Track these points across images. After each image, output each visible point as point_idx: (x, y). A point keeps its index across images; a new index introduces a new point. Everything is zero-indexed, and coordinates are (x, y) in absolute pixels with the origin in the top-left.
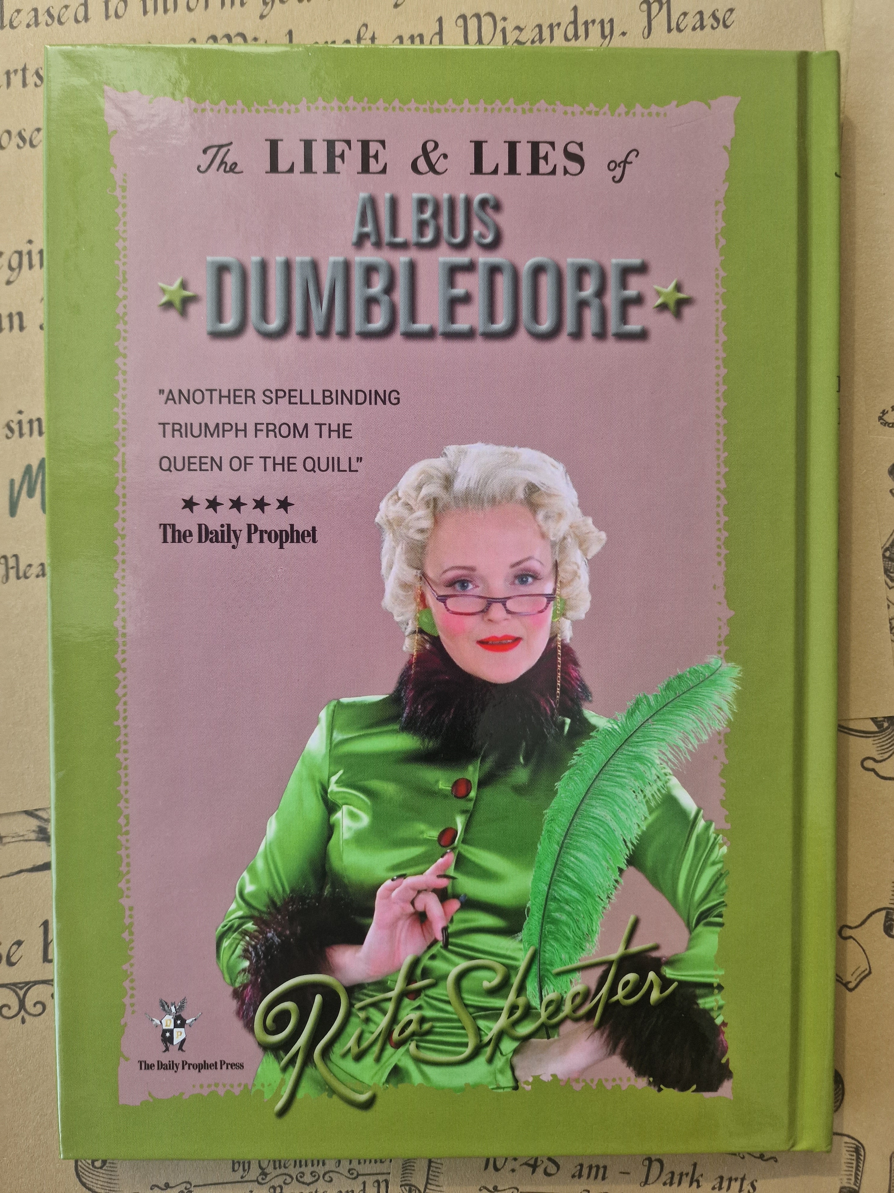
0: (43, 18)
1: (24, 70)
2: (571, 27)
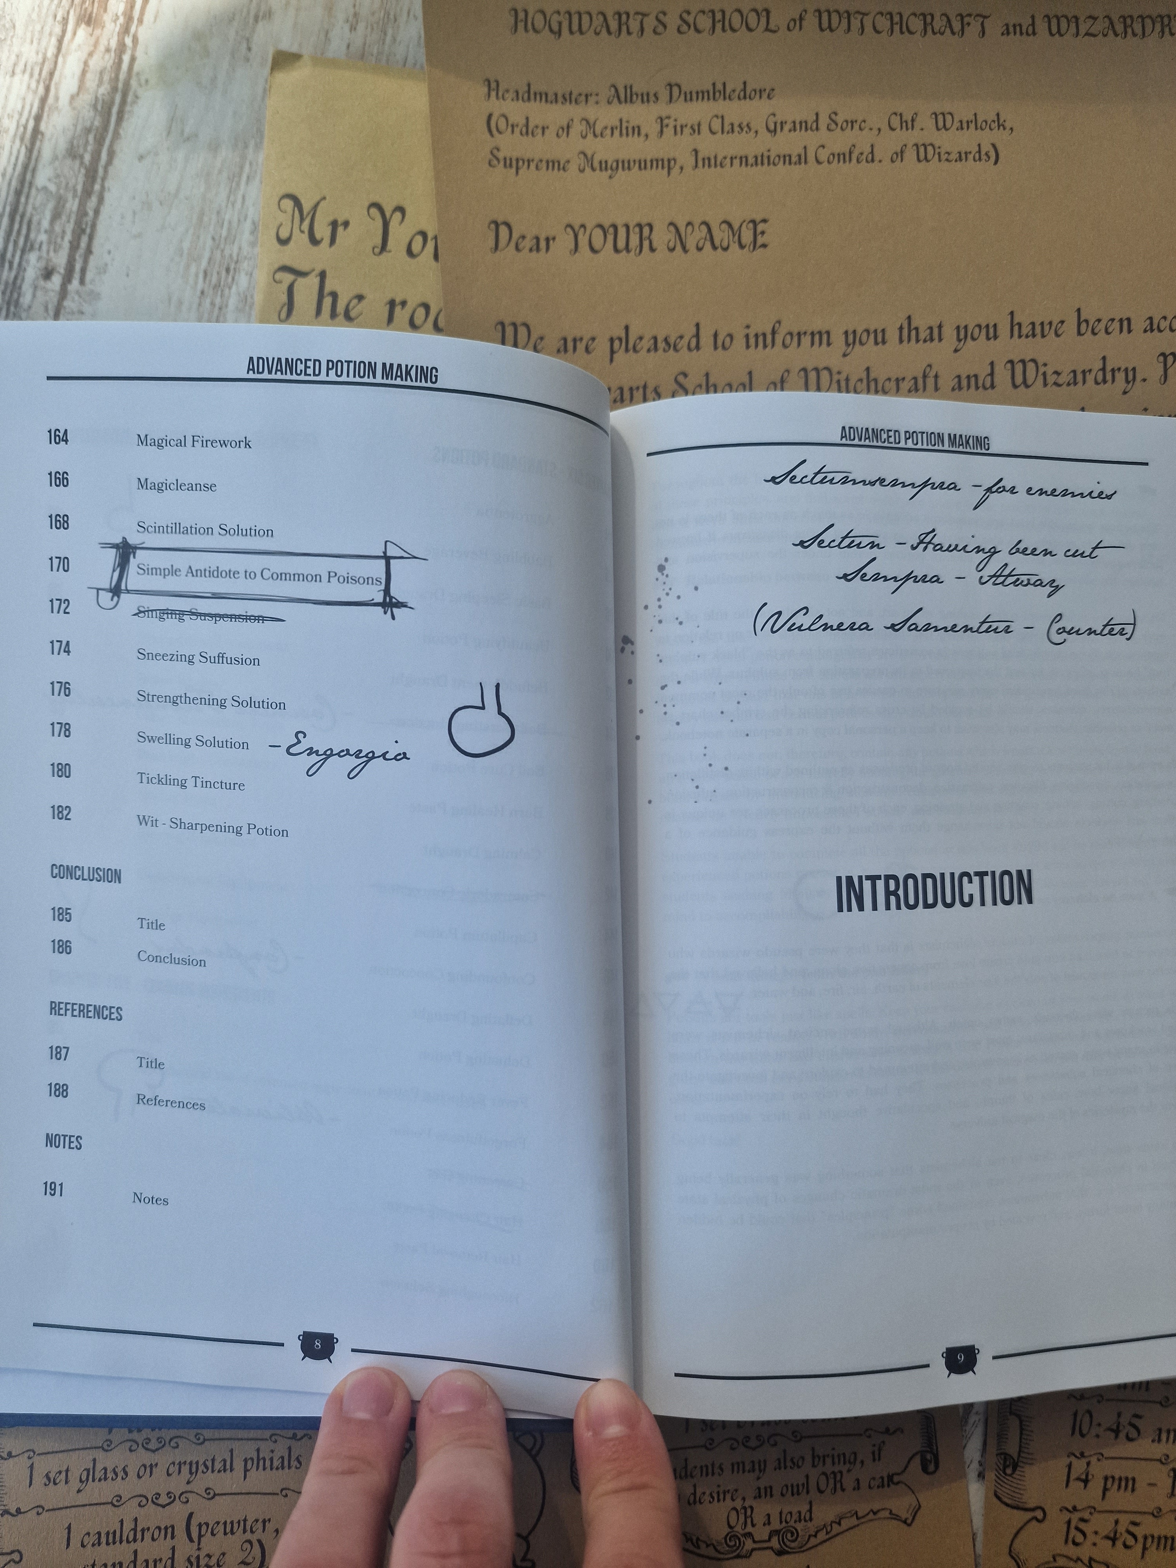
0: (661, 345)
1: (645, 387)
2: (1101, 373)
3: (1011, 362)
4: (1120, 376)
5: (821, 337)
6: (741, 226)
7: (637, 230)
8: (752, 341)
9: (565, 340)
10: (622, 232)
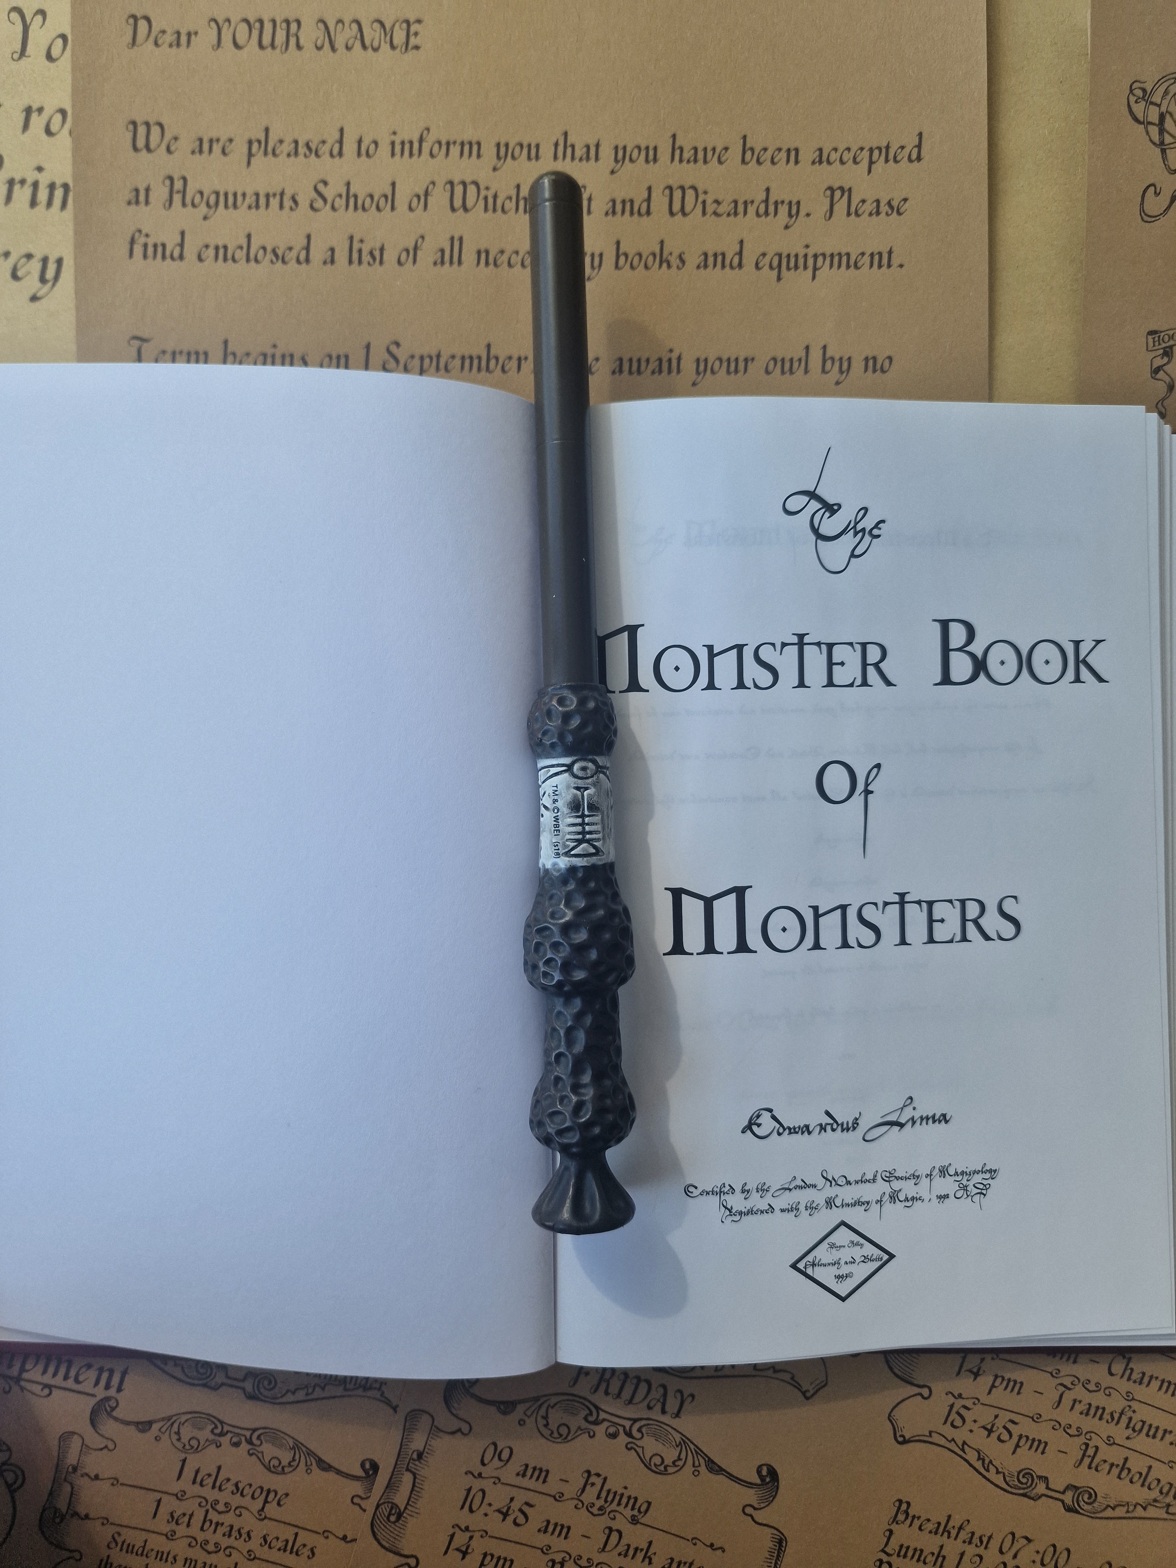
3: (670, 188)
4: (783, 210)
5: (471, 148)
6: (394, 25)
7: (284, 25)
8: (398, 148)
9: (201, 140)
10: (268, 27)
